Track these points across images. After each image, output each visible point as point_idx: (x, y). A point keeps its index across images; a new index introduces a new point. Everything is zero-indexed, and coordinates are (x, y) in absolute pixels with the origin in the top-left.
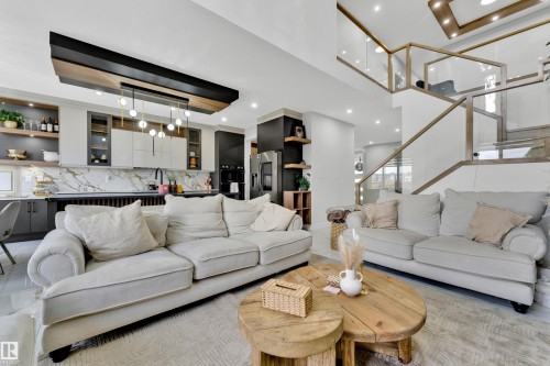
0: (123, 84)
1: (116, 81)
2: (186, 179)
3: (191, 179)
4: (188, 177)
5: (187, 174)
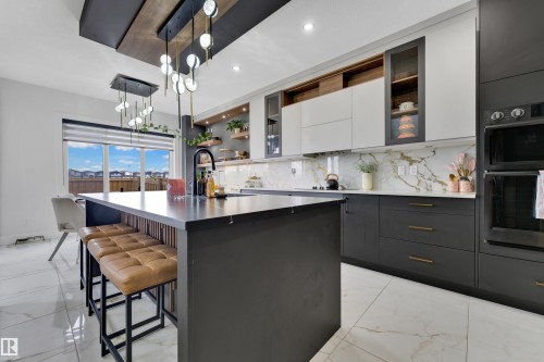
2: (402, 166)
3: (415, 166)
4: (406, 163)
5: (403, 157)
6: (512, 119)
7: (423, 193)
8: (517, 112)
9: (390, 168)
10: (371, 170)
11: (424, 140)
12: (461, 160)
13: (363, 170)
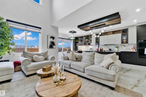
0: (90, 28)
1: (89, 28)
2: (123, 47)
3: (125, 47)
4: (124, 46)
5: (123, 45)
6: (142, 42)
7: (127, 51)
8: (142, 41)
9: (121, 47)
10: (117, 47)
11: (128, 43)
12: (133, 46)
13: (116, 47)
